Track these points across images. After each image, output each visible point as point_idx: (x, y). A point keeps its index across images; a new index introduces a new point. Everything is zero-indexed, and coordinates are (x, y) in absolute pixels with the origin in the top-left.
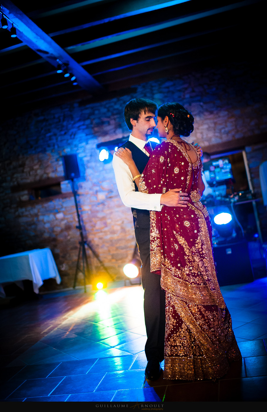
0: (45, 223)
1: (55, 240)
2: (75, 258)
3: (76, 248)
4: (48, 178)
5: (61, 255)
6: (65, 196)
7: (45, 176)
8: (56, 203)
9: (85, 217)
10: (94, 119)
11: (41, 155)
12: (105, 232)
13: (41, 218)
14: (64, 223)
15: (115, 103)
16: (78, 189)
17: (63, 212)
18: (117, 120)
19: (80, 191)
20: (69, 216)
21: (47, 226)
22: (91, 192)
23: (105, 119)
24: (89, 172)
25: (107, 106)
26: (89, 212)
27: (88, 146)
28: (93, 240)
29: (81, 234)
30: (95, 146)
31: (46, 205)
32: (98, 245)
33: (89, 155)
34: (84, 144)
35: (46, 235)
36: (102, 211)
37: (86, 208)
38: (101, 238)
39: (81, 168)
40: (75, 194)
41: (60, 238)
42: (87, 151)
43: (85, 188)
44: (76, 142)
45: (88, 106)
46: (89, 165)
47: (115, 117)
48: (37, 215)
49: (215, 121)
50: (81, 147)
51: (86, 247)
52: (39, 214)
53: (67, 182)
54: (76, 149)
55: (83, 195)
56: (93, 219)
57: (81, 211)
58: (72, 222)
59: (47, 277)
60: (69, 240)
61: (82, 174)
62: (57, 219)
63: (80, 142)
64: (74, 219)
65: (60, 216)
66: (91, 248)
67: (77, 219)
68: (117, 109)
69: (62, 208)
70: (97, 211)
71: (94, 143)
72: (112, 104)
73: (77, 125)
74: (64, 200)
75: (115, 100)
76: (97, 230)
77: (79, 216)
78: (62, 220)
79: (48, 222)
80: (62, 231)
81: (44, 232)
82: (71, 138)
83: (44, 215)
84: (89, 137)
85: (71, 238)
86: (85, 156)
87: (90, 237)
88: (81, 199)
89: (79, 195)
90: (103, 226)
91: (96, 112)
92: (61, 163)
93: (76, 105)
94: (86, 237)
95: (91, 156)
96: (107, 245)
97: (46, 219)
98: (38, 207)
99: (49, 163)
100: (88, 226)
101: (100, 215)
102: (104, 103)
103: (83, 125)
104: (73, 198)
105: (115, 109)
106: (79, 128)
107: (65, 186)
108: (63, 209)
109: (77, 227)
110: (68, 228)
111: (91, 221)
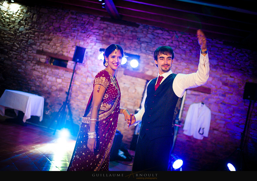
0: (48, 81)
1: (50, 93)
2: (57, 110)
3: (60, 104)
4: (62, 55)
5: (50, 104)
6: (67, 70)
7: (61, 52)
8: (60, 71)
9: (74, 88)
10: (106, 32)
11: (64, 39)
12: (82, 103)
13: (47, 77)
14: (60, 86)
15: (123, 28)
16: (77, 70)
17: (62, 79)
18: (119, 39)
19: (78, 71)
20: (65, 83)
21: (49, 83)
22: (84, 75)
23: (112, 35)
24: (88, 62)
25: (117, 28)
26: (78, 87)
27: (95, 47)
28: (73, 104)
29: (67, 98)
30: (99, 49)
31: (53, 70)
32: (74, 109)
33: (93, 52)
34: (93, 44)
35: (46, 89)
36: (86, 89)
37: (77, 83)
38: (78, 105)
39: (85, 58)
40: (74, 71)
41: (54, 94)
42: (93, 49)
43: (82, 71)
44: (89, 41)
45: (105, 22)
46: (91, 58)
47: (119, 36)
48: (45, 74)
49: (177, 66)
50: (90, 46)
51: (67, 106)
52: (47, 74)
53: (73, 62)
54: (87, 45)
55: (78, 74)
56: (79, 92)
57: (73, 84)
58: (65, 87)
59: (34, 115)
60: (58, 98)
61: (83, 62)
62: (56, 82)
63: (92, 42)
64: (67, 86)
65: (59, 81)
66: (69, 108)
67: (68, 87)
68: (122, 32)
69: (63, 76)
70: (83, 88)
71: (99, 46)
72: (121, 28)
73: (94, 31)
74: (66, 72)
75: (123, 26)
76: (78, 99)
77: (70, 86)
78: (60, 84)
79: (51, 81)
80: (56, 90)
81: (46, 86)
82: (87, 37)
83: (50, 76)
84: (97, 41)
85: (60, 97)
86: (91, 52)
87: (72, 102)
88: (76, 77)
89: (76, 73)
90: (82, 98)
91: (109, 28)
92: (74, 49)
93: (99, 19)
94: (69, 101)
95: (94, 53)
96: (80, 111)
97: (50, 78)
98: (49, 69)
99: (67, 46)
100: (73, 95)
101: (83, 91)
102: (116, 25)
103: (98, 32)
104: (72, 74)
105: (121, 32)
106: (94, 33)
107: (70, 64)
108: (63, 78)
109: (66, 92)
110: (61, 90)
111: (76, 92)
